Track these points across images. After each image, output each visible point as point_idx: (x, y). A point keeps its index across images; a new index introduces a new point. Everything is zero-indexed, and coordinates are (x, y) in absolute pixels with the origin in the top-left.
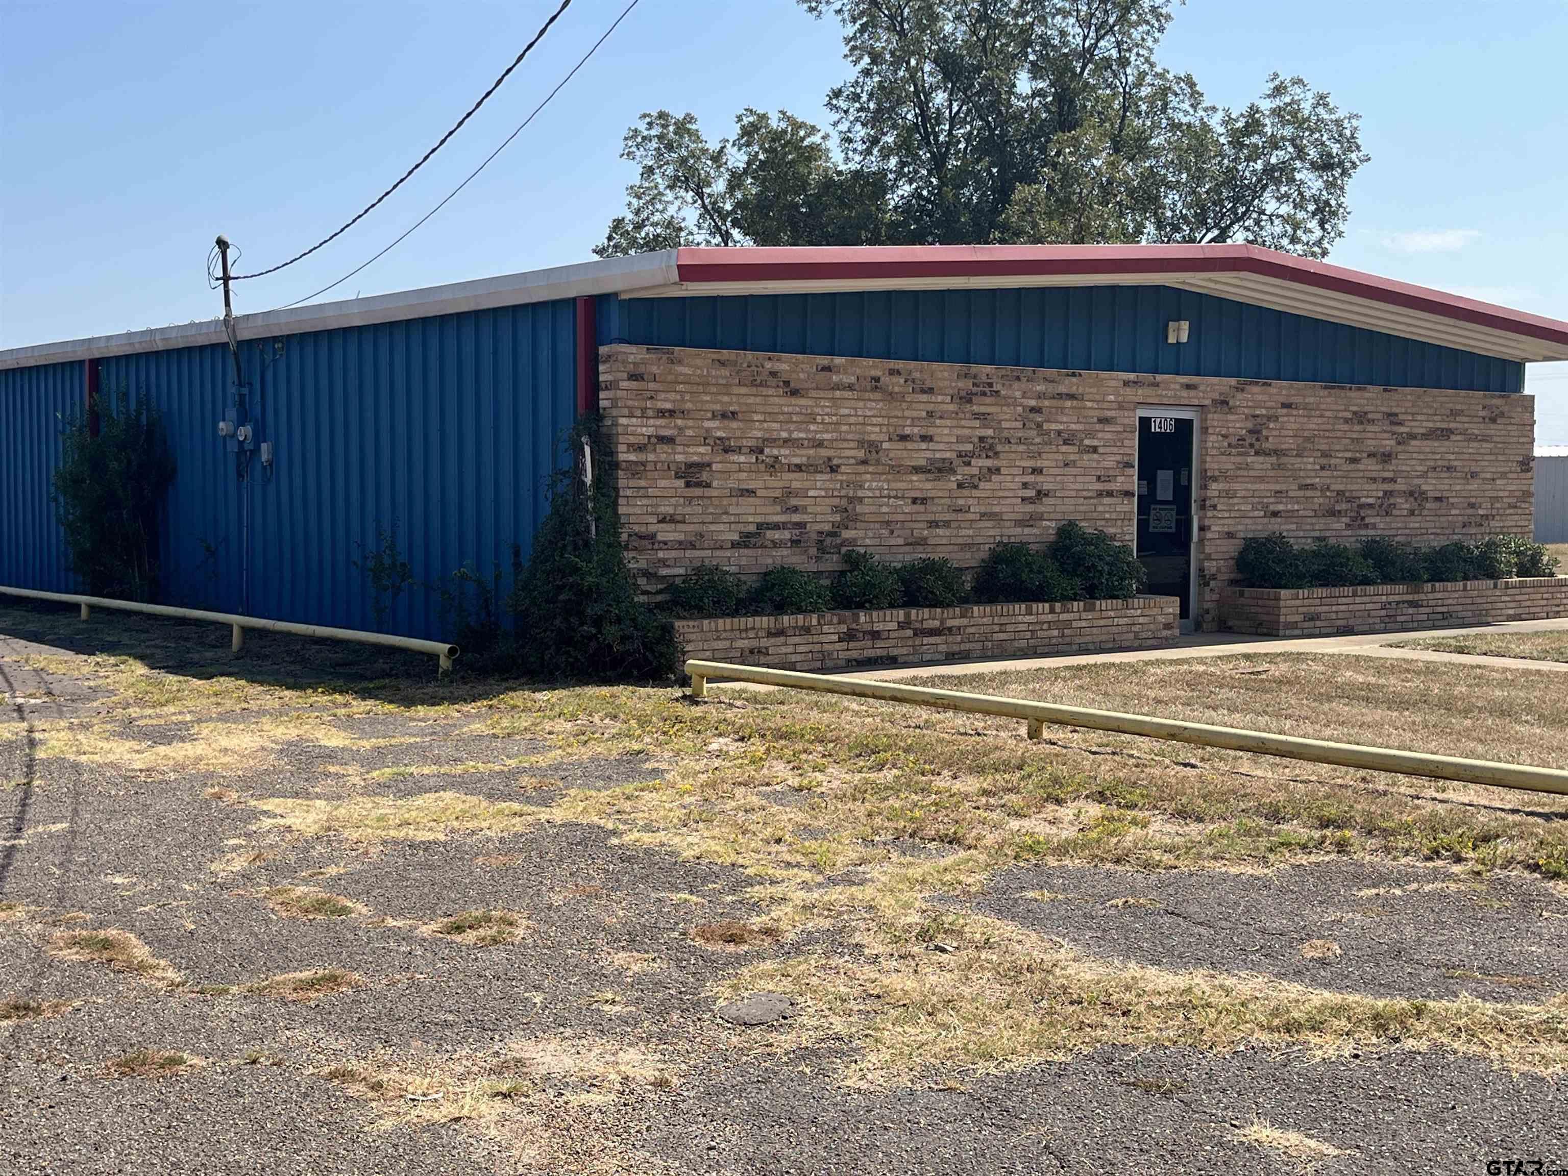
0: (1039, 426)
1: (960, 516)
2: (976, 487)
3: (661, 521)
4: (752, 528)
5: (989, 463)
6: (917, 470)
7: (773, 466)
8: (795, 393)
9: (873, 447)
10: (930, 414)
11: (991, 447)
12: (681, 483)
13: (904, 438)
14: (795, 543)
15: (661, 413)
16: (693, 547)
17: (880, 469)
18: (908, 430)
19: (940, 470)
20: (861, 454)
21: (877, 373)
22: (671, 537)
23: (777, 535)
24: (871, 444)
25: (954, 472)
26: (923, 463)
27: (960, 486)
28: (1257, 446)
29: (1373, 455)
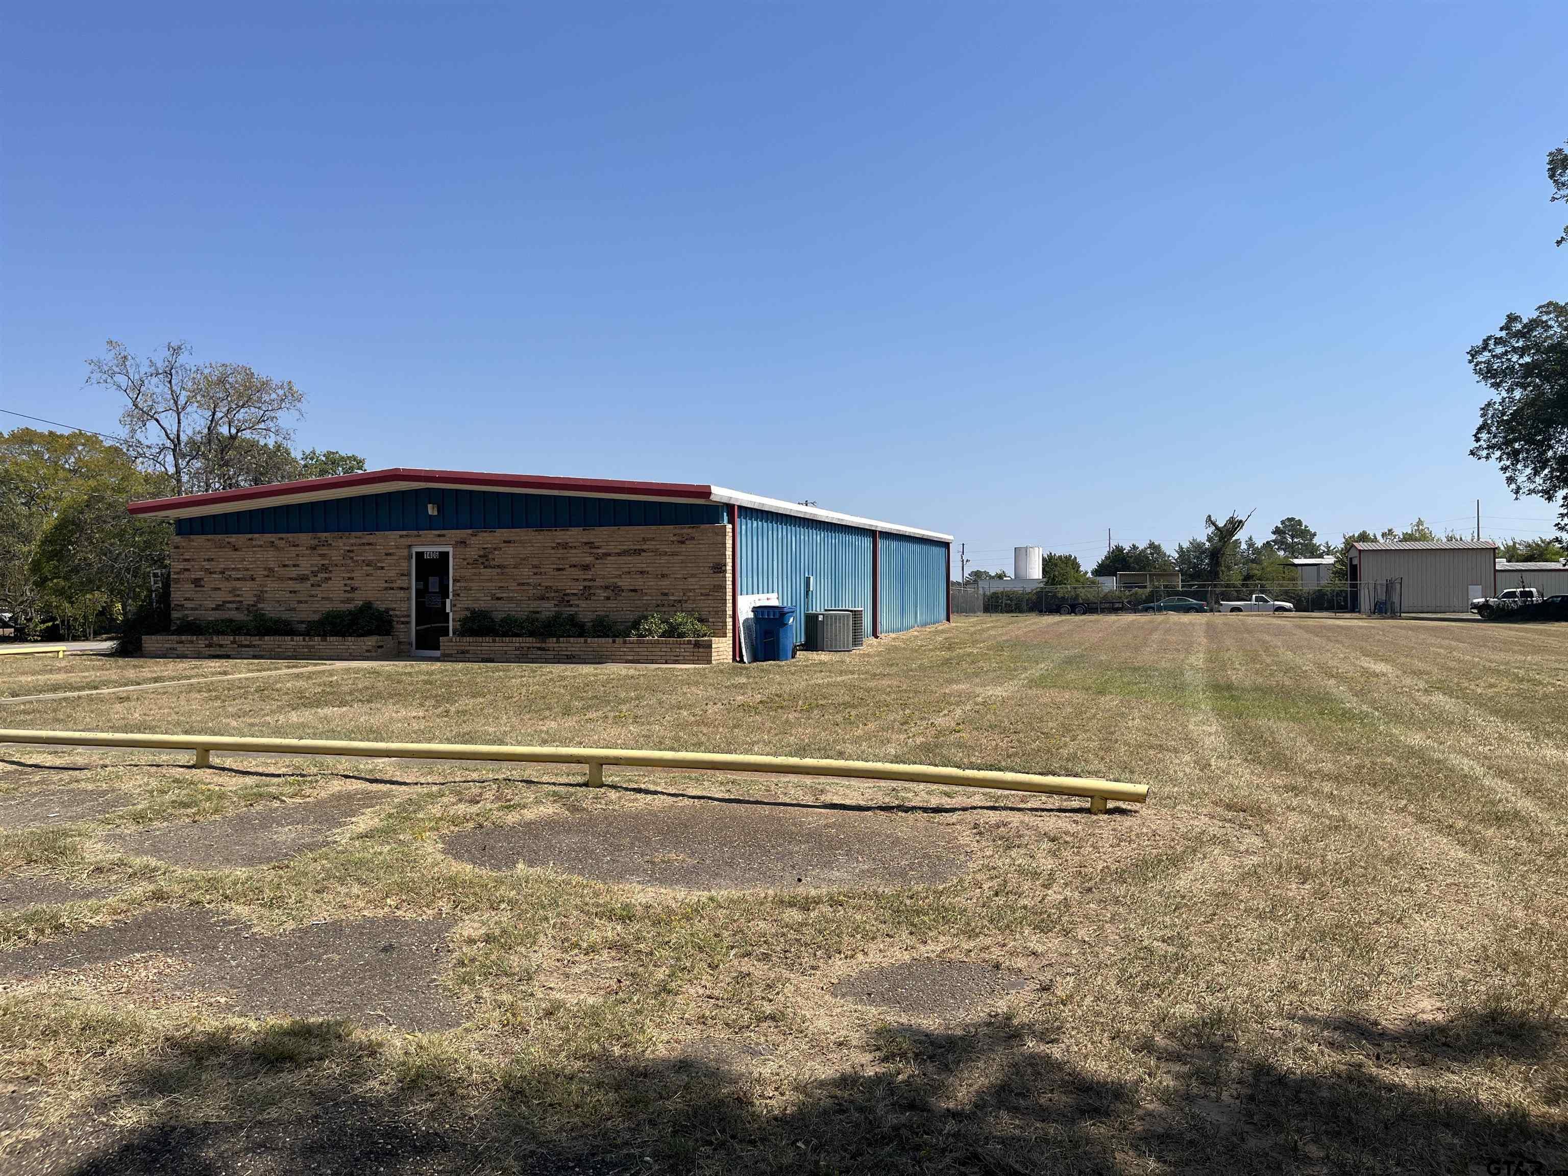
0: (352, 558)
1: (311, 599)
2: (320, 586)
3: (186, 600)
4: (221, 603)
5: (327, 575)
6: (291, 579)
7: (228, 579)
8: (236, 550)
9: (271, 570)
10: (297, 555)
11: (327, 569)
12: (193, 586)
13: (285, 566)
14: (237, 609)
15: (186, 560)
16: (197, 609)
17: (274, 579)
18: (287, 563)
19: (302, 579)
20: (266, 573)
21: (273, 539)
22: (190, 606)
23: (230, 606)
24: (269, 569)
25: (309, 580)
26: (294, 576)
27: (312, 585)
28: (487, 563)
29: (575, 566)
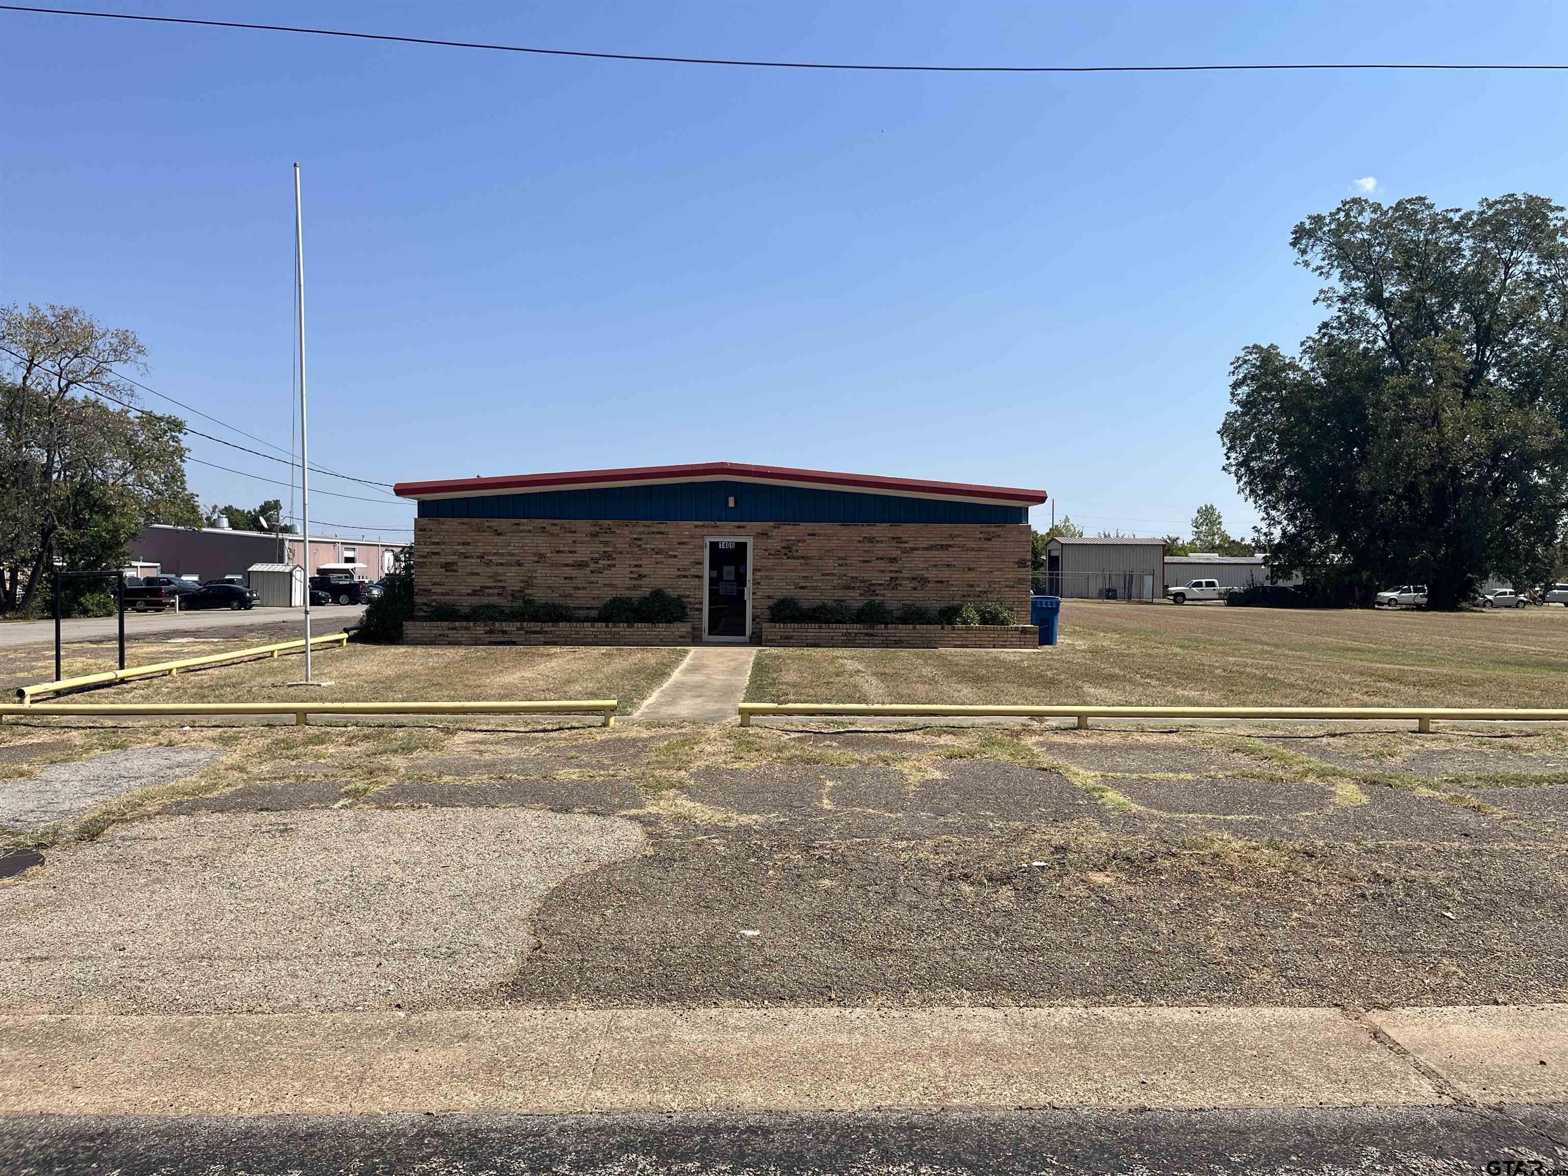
0: (639, 546)
1: (591, 585)
2: (601, 573)
3: (434, 584)
4: (478, 588)
5: (609, 562)
6: (566, 565)
7: (488, 564)
8: (499, 534)
9: (542, 556)
10: (574, 542)
11: (610, 556)
12: (443, 570)
13: (559, 552)
14: (499, 594)
15: (434, 543)
16: (448, 594)
17: (546, 565)
18: (561, 549)
19: (579, 565)
20: (536, 559)
21: (544, 525)
22: (439, 591)
23: (490, 591)
24: (540, 554)
25: (588, 566)
26: (570, 562)
27: (592, 572)
28: (789, 554)
29: (881, 559)
